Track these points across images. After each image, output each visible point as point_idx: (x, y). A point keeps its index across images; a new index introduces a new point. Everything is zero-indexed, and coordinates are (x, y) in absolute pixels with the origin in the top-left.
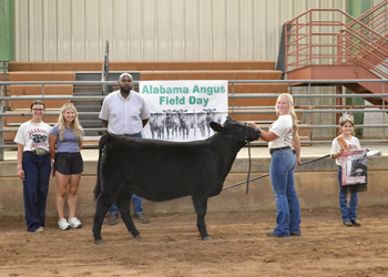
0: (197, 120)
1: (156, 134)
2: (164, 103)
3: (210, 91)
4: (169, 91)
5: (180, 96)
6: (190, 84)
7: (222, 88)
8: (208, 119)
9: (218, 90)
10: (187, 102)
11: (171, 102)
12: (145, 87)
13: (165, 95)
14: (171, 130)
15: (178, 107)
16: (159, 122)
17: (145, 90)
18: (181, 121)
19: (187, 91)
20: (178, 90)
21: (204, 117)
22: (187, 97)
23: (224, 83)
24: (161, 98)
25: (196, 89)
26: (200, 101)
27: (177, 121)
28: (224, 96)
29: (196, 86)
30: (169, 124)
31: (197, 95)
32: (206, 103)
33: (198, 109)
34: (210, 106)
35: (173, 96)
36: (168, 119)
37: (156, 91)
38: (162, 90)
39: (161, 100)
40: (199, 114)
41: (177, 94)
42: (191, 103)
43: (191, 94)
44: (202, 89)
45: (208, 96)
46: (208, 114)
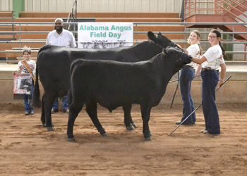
2: (93, 36)
3: (122, 29)
4: (97, 28)
5: (103, 32)
6: (110, 24)
7: (130, 27)
9: (127, 28)
10: (107, 36)
11: (98, 35)
12: (82, 26)
13: (94, 31)
15: (102, 39)
17: (82, 28)
18: (104, 47)
19: (107, 29)
20: (102, 28)
21: (118, 45)
22: (107, 32)
23: (131, 24)
25: (113, 28)
26: (115, 35)
27: (101, 47)
28: (131, 33)
29: (113, 26)
31: (114, 32)
32: (119, 36)
33: (114, 40)
34: (122, 39)
35: (98, 32)
36: (95, 46)
37: (88, 29)
38: (92, 28)
39: (91, 34)
40: (115, 43)
41: (101, 31)
42: (110, 36)
43: (110, 31)
44: (117, 27)
45: (121, 32)
46: (120, 43)
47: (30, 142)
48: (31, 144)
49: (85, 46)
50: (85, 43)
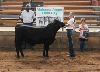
1: (41, 23)
2: (43, 14)
3: (58, 10)
4: (45, 10)
5: (49, 11)
7: (62, 9)
9: (60, 10)
10: (51, 13)
11: (46, 13)
12: (38, 9)
13: (44, 11)
14: (45, 22)
15: (48, 15)
16: (42, 19)
18: (49, 20)
19: (51, 10)
20: (48, 10)
22: (51, 12)
23: (62, 7)
24: (42, 12)
25: (53, 9)
26: (55, 13)
27: (47, 19)
28: (62, 12)
29: (54, 9)
31: (54, 11)
32: (57, 14)
33: (54, 16)
34: (58, 15)
35: (46, 11)
36: (45, 19)
37: (41, 10)
38: (43, 10)
39: (43, 13)
40: (54, 17)
41: (47, 11)
42: (52, 14)
43: (52, 11)
44: (55, 9)
45: (57, 12)
46: (57, 17)
49: (40, 19)
50: (39, 17)
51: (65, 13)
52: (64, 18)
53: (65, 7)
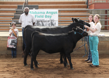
0: (48, 23)
2: (37, 17)
3: (52, 13)
4: (38, 13)
5: (42, 15)
7: (56, 12)
8: (51, 23)
9: (55, 13)
10: (44, 17)
11: (39, 17)
13: (37, 14)
15: (41, 19)
18: (42, 23)
19: (44, 13)
20: (41, 13)
21: (50, 22)
22: (44, 15)
24: (35, 15)
25: (47, 13)
26: (49, 17)
27: (41, 23)
28: (57, 15)
29: (47, 12)
30: (38, 24)
31: (48, 15)
32: (51, 17)
33: (48, 19)
34: (52, 18)
35: (39, 15)
36: (38, 22)
37: (34, 13)
40: (48, 21)
41: (41, 14)
42: (45, 17)
43: (46, 14)
44: (49, 12)
45: (52, 15)
46: (51, 21)
47: (3, 76)
48: (3, 77)
51: (59, 16)
52: (59, 22)
53: (60, 10)
